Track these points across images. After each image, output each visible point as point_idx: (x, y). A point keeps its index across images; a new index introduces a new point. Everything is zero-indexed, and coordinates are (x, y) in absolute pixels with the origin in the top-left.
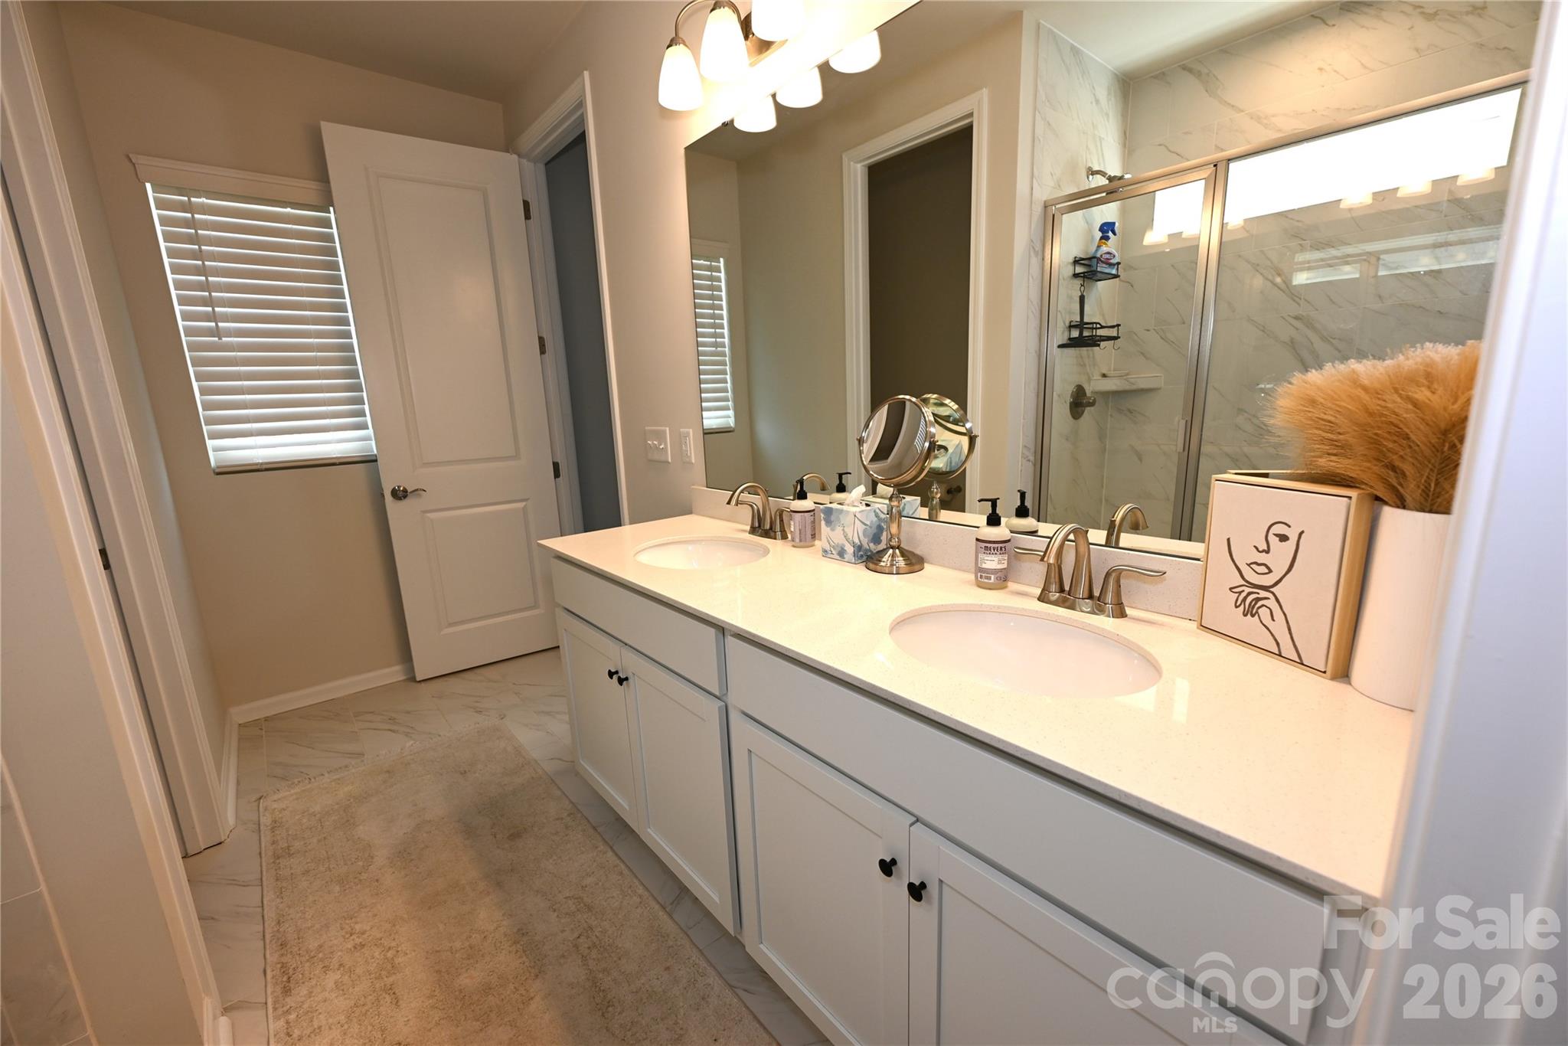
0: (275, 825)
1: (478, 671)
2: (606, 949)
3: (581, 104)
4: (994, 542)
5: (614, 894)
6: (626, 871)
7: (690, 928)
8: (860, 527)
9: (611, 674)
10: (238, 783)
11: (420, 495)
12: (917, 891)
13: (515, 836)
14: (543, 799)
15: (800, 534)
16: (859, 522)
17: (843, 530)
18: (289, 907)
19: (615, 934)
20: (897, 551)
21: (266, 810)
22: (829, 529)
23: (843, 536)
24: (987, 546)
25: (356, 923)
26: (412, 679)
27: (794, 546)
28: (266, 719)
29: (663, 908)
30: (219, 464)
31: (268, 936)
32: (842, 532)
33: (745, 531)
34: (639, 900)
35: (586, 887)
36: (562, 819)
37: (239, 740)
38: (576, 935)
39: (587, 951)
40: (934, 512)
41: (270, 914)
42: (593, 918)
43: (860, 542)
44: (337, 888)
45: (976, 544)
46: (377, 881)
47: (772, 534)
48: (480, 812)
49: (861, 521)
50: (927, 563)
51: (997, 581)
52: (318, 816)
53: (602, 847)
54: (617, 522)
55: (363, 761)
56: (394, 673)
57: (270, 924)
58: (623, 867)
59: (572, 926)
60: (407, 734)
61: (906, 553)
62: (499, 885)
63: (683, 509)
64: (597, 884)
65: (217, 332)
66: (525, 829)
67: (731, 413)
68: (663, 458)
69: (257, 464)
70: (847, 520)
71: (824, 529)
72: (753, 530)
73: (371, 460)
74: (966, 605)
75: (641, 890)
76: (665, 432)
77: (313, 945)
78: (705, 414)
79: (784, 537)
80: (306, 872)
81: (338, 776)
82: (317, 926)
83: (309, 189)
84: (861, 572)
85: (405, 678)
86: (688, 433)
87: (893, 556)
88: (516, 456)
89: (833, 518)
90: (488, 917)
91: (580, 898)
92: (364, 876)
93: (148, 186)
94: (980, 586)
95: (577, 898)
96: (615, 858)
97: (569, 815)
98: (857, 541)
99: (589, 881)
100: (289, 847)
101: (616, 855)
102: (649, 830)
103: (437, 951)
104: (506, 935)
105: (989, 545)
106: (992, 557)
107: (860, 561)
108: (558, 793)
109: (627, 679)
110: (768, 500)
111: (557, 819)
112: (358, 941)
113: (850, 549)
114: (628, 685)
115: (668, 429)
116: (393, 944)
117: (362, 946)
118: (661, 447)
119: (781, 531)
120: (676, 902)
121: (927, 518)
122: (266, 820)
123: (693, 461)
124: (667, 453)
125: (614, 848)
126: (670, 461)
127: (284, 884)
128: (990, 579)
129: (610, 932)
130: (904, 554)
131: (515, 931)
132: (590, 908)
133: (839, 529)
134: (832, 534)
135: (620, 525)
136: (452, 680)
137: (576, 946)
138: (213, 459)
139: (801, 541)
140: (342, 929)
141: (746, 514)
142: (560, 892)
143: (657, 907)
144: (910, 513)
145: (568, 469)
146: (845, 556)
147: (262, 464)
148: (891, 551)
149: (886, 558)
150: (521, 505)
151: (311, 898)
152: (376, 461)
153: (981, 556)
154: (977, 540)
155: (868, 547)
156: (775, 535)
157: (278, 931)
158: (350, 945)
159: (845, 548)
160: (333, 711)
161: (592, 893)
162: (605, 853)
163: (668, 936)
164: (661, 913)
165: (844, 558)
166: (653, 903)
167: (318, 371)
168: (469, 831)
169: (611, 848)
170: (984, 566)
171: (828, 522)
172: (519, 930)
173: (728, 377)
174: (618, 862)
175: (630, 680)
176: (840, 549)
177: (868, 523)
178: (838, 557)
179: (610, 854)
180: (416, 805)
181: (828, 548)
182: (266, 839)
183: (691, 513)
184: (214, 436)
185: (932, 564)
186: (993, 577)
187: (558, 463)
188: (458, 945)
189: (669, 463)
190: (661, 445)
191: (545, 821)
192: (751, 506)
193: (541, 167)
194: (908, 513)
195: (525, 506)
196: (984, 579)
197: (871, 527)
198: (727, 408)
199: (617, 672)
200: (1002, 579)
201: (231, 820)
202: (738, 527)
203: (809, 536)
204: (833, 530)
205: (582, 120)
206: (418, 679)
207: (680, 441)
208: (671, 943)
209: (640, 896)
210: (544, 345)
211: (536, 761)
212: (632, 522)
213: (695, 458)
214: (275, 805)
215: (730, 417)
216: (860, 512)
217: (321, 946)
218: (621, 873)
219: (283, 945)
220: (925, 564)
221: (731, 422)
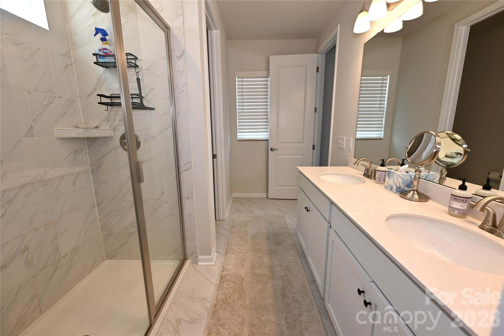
0: (233, 221)
1: (283, 200)
2: (289, 282)
3: (336, 36)
4: (459, 197)
5: (297, 271)
6: (302, 266)
7: (314, 291)
8: (400, 180)
9: (306, 208)
10: (230, 209)
11: (277, 151)
12: (366, 304)
13: (278, 244)
14: (287, 238)
15: (379, 179)
16: (400, 177)
17: (393, 180)
18: (231, 238)
19: (293, 280)
20: (416, 192)
21: (233, 217)
22: (388, 178)
23: (393, 182)
24: (455, 197)
25: (241, 247)
26: (268, 198)
27: (376, 183)
28: (238, 198)
29: (309, 281)
30: (239, 139)
31: (226, 242)
32: (393, 181)
33: (362, 174)
34: (302, 275)
35: (290, 265)
36: (290, 245)
37: (233, 200)
38: (284, 275)
39: (285, 280)
40: (442, 180)
41: (228, 238)
42: (289, 273)
43: (400, 185)
44: (240, 238)
45: (451, 196)
46: (247, 240)
47: (370, 177)
48: (272, 235)
49: (401, 178)
50: (430, 199)
51: (459, 214)
52: (241, 222)
53: (298, 257)
54: (327, 165)
55: (252, 213)
56: (264, 195)
57: (227, 240)
58: (301, 264)
59: (283, 272)
60: (263, 210)
61: (420, 194)
62: (270, 254)
63: (346, 164)
64: (293, 266)
65: (243, 109)
66: (281, 244)
67: (383, 133)
68: (342, 147)
69: (245, 139)
70: (395, 177)
71: (387, 179)
72: (364, 175)
73: (267, 140)
74: (435, 219)
75: (304, 273)
76: (344, 138)
77: (233, 248)
78: (357, 132)
79: (375, 179)
80: (236, 232)
81: (247, 215)
82: (234, 244)
83: (264, 73)
84: (397, 197)
85: (266, 197)
86: (351, 139)
87: (413, 194)
88: (303, 142)
89: (390, 175)
90: (266, 259)
91: (287, 267)
92: (245, 238)
93: (236, 78)
94: (450, 214)
95: (287, 266)
96: (300, 262)
97: (292, 245)
98: (398, 185)
99: (291, 264)
100: (234, 226)
101: (301, 261)
102: (309, 257)
103: (253, 262)
104: (268, 266)
105: (456, 198)
106: (458, 203)
107: (398, 193)
108: (292, 238)
109: (309, 210)
110: (371, 165)
111: (289, 245)
112: (240, 251)
113: (395, 188)
114: (309, 212)
115: (345, 137)
116: (246, 255)
117: (241, 252)
118: (342, 143)
119: (374, 177)
120: (313, 282)
121: (438, 183)
122: (232, 219)
123: (351, 149)
124: (344, 145)
125: (301, 259)
126: (344, 148)
127: (232, 233)
128: (455, 212)
129: (292, 279)
130: (419, 194)
131: (270, 266)
132: (289, 270)
133: (392, 179)
134: (389, 181)
135: (327, 166)
136: (276, 201)
137: (283, 278)
138: (239, 137)
139: (379, 181)
140: (238, 247)
141: (363, 169)
142: (283, 263)
143: (307, 280)
144: (431, 179)
145: (318, 148)
146: (393, 190)
147: (246, 139)
148: (412, 192)
149: (410, 195)
150: (302, 156)
151: (235, 238)
152: (268, 141)
153: (451, 201)
154: (452, 194)
155: (404, 188)
156: (371, 178)
157: (228, 242)
158: (238, 251)
159: (393, 187)
160: (250, 200)
161: (291, 267)
162: (298, 259)
163: (307, 289)
164: (307, 282)
165: (392, 190)
166: (306, 278)
167: (260, 118)
168: (268, 239)
169: (300, 259)
170: (452, 206)
171: (389, 176)
172: (271, 266)
173: (384, 119)
174: (301, 263)
175: (310, 211)
176: (391, 187)
177: (405, 179)
178: (390, 190)
179: (299, 260)
180: (259, 227)
181: (387, 186)
182: (231, 222)
183: (347, 166)
184: (239, 132)
185: (433, 201)
186: (456, 211)
187: (314, 145)
188: (258, 262)
189: (344, 149)
190: (342, 142)
191: (286, 244)
192: (365, 166)
193: (324, 56)
194: (429, 179)
195: (302, 158)
196: (452, 211)
197: (406, 181)
198: (381, 131)
199: (307, 208)
200: (463, 214)
201: (227, 216)
202: (359, 172)
203: (382, 180)
204: (390, 179)
205: (335, 41)
206: (269, 198)
207: (348, 141)
208: (307, 291)
209: (303, 275)
210: (316, 110)
211: (289, 228)
212: (331, 166)
213: (352, 148)
214: (235, 216)
215: (382, 134)
216: (401, 174)
217: (234, 249)
218: (300, 266)
219: (228, 245)
220: (429, 200)
221: (382, 136)
